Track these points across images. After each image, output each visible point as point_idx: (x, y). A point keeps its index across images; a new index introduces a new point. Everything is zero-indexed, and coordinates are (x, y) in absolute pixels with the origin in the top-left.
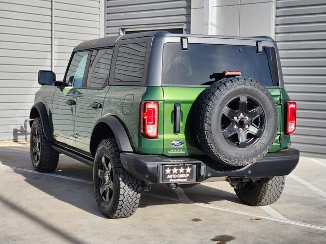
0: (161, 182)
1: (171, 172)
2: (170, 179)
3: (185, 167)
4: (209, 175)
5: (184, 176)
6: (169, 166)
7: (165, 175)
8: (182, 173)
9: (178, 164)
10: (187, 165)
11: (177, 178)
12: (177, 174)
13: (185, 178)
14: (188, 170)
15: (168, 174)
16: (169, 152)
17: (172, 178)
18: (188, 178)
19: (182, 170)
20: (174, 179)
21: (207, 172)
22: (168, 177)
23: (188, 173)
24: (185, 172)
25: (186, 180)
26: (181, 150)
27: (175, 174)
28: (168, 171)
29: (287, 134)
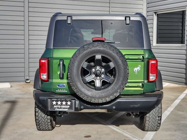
0: (50, 110)
1: (57, 104)
2: (56, 108)
3: (66, 101)
4: (82, 107)
5: (66, 107)
6: (55, 99)
7: (52, 105)
8: (64, 105)
9: (61, 99)
10: (68, 100)
11: (61, 108)
12: (61, 105)
13: (66, 108)
14: (69, 103)
15: (54, 105)
16: (57, 91)
17: (57, 108)
18: (68, 108)
19: (64, 103)
20: (59, 108)
21: (80, 105)
22: (55, 107)
23: (69, 105)
24: (66, 104)
25: (67, 109)
26: (65, 90)
27: (59, 105)
28: (54, 103)
29: (148, 82)
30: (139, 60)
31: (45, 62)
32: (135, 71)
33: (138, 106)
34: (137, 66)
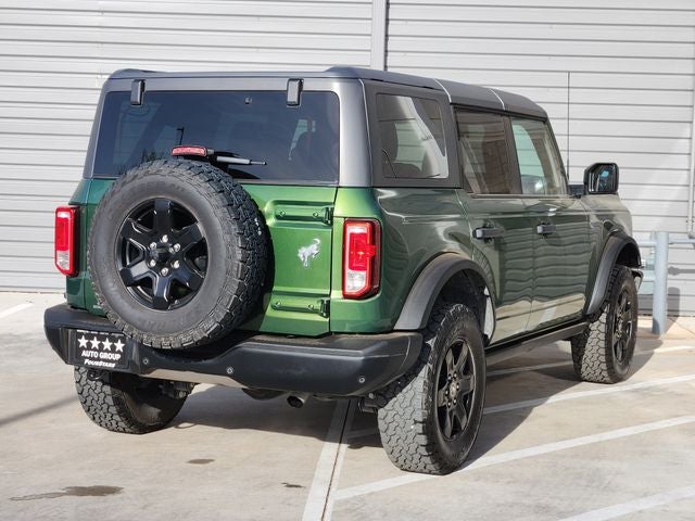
1: (89, 346)
2: (87, 358)
3: (113, 340)
4: (146, 361)
5: (112, 356)
6: (85, 332)
7: (78, 350)
8: (107, 351)
9: (99, 331)
10: (117, 336)
11: (99, 359)
12: (99, 351)
13: (112, 361)
15: (83, 348)
16: (95, 307)
17: (90, 358)
18: (118, 362)
19: (107, 344)
20: (93, 359)
21: (141, 355)
22: (84, 353)
23: (119, 352)
24: (113, 348)
25: (113, 365)
27: (95, 349)
29: (346, 296)
30: (315, 220)
31: (66, 219)
32: (301, 256)
33: (301, 373)
34: (307, 243)
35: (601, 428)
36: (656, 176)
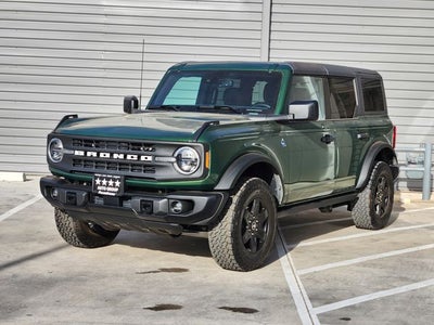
35: (416, 244)
36: (422, 112)
